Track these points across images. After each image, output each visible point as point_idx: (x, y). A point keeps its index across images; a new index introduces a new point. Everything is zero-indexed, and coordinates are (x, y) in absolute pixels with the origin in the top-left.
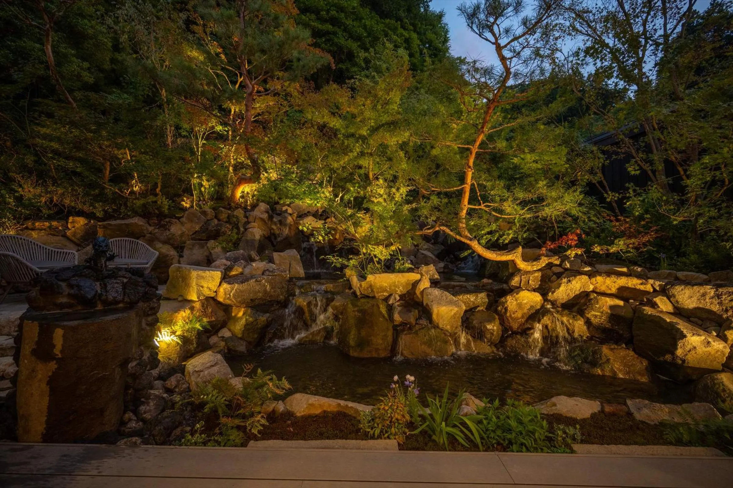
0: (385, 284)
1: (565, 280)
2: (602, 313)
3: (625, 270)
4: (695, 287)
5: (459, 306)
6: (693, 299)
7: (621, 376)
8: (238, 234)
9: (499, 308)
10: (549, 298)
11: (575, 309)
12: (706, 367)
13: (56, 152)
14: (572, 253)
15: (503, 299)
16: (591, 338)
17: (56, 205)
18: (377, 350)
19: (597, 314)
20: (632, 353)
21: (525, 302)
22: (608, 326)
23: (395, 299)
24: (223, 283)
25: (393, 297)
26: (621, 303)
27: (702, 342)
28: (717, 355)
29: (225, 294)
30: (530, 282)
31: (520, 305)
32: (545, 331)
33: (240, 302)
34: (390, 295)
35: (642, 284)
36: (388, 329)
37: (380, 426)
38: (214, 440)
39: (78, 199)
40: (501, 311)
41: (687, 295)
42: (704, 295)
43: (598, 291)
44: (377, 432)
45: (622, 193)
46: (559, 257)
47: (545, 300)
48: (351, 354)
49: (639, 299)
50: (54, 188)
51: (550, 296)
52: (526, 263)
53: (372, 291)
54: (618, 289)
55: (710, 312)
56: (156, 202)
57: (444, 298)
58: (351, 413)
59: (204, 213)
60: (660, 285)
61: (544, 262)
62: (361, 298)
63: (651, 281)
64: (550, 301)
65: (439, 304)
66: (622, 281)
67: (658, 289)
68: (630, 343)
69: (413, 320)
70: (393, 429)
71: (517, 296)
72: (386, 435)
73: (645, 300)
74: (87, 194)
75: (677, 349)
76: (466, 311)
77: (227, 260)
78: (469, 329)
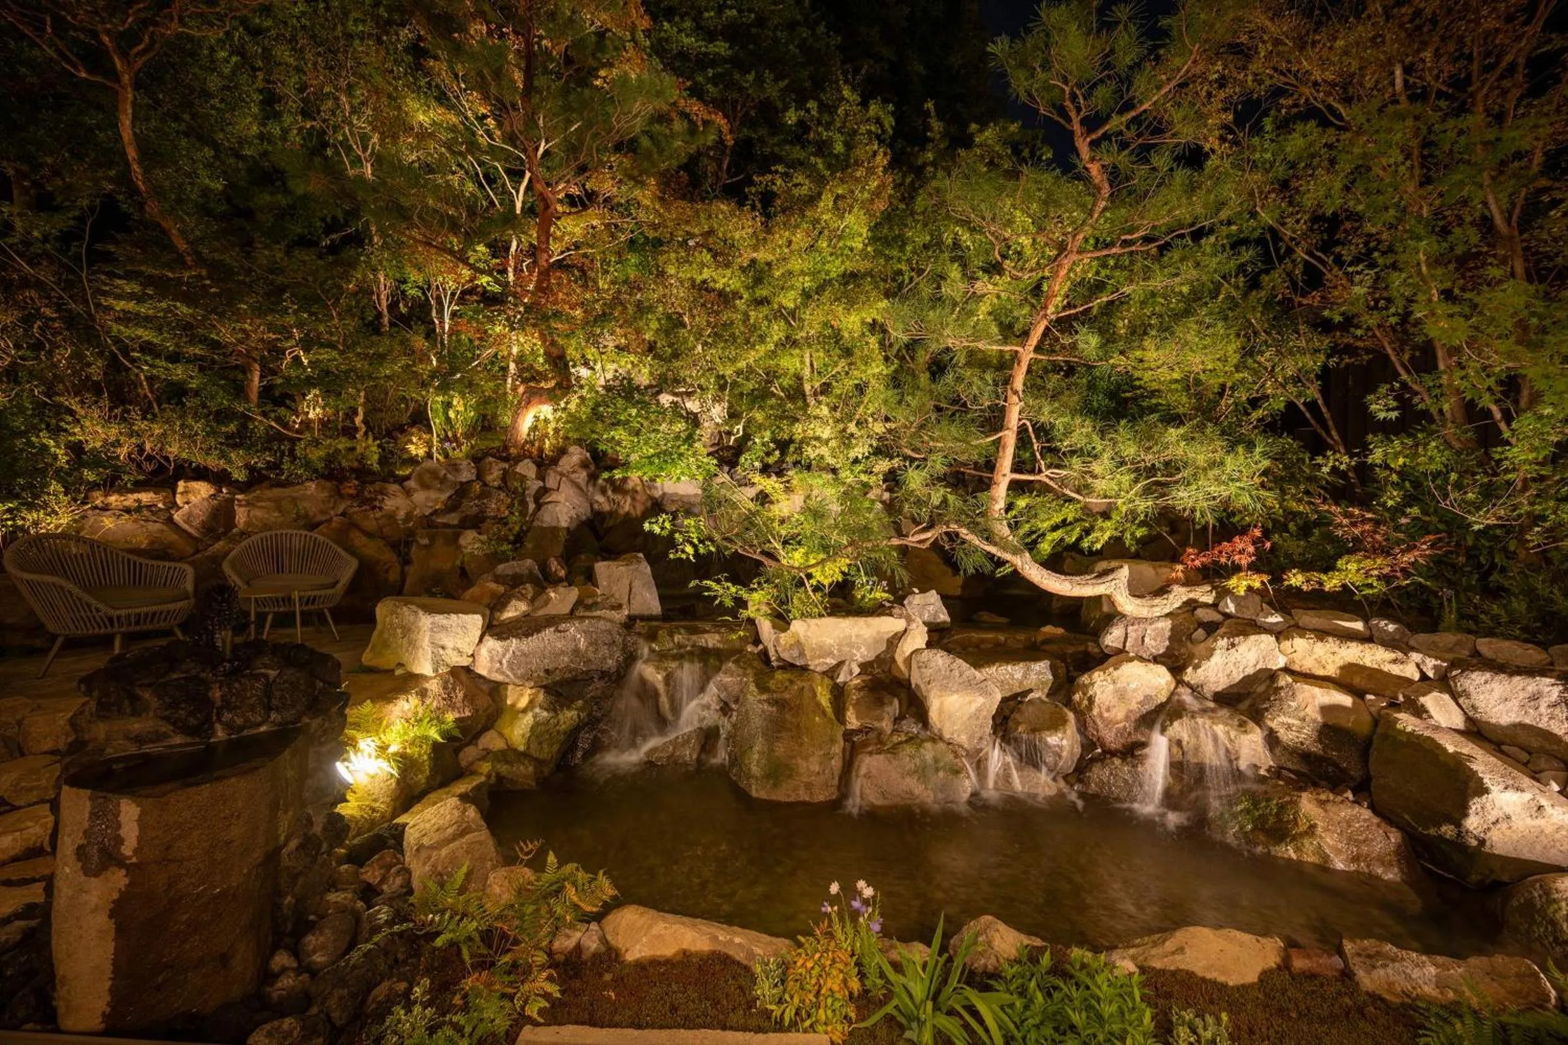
0: (829, 641)
1: (1223, 643)
2: (1304, 720)
3: (1359, 626)
4: (1517, 679)
5: (986, 693)
6: (1509, 704)
7: (1340, 866)
8: (523, 513)
9: (1077, 697)
10: (1186, 679)
11: (1244, 705)
12: (1533, 858)
13: (148, 348)
14: (1240, 584)
15: (1085, 679)
16: (1277, 772)
17: (149, 458)
18: (808, 786)
19: (1291, 721)
20: (1366, 814)
21: (1133, 686)
22: (1316, 748)
23: (851, 673)
24: (487, 637)
25: (845, 668)
26: (1346, 700)
27: (1527, 806)
28: (1558, 836)
29: (492, 659)
30: (1147, 640)
31: (1122, 695)
32: (1175, 750)
33: (522, 677)
34: (840, 664)
35: (1395, 661)
36: (833, 741)
37: (796, 1000)
38: (451, 1022)
39: (195, 442)
40: (1080, 704)
41: (1496, 695)
42: (1535, 697)
43: (1296, 668)
44: (789, 1014)
45: (1357, 455)
46: (1214, 588)
47: (1180, 682)
48: (754, 794)
49: (1388, 693)
50: (144, 425)
51: (1190, 675)
52: (1138, 601)
53: (802, 654)
54: (1342, 668)
55: (1547, 735)
56: (353, 449)
57: (957, 673)
58: (740, 956)
59: (454, 467)
60: (1435, 667)
61: (1179, 596)
62: (779, 668)
63: (1416, 657)
64: (1188, 685)
65: (944, 688)
66: (1353, 653)
67: (1431, 674)
68: (1363, 790)
69: (886, 725)
70: (821, 1011)
71: (1116, 674)
72: (808, 1023)
73: (1401, 698)
74: (213, 433)
75: (1466, 815)
76: (1004, 700)
77: (497, 582)
78: (1008, 743)
